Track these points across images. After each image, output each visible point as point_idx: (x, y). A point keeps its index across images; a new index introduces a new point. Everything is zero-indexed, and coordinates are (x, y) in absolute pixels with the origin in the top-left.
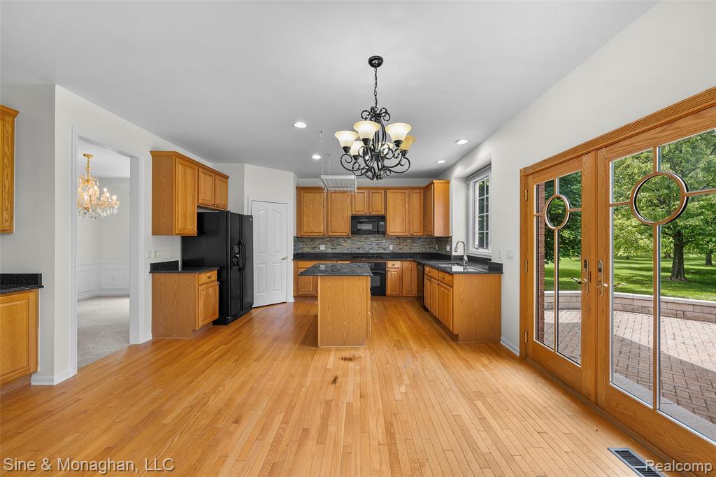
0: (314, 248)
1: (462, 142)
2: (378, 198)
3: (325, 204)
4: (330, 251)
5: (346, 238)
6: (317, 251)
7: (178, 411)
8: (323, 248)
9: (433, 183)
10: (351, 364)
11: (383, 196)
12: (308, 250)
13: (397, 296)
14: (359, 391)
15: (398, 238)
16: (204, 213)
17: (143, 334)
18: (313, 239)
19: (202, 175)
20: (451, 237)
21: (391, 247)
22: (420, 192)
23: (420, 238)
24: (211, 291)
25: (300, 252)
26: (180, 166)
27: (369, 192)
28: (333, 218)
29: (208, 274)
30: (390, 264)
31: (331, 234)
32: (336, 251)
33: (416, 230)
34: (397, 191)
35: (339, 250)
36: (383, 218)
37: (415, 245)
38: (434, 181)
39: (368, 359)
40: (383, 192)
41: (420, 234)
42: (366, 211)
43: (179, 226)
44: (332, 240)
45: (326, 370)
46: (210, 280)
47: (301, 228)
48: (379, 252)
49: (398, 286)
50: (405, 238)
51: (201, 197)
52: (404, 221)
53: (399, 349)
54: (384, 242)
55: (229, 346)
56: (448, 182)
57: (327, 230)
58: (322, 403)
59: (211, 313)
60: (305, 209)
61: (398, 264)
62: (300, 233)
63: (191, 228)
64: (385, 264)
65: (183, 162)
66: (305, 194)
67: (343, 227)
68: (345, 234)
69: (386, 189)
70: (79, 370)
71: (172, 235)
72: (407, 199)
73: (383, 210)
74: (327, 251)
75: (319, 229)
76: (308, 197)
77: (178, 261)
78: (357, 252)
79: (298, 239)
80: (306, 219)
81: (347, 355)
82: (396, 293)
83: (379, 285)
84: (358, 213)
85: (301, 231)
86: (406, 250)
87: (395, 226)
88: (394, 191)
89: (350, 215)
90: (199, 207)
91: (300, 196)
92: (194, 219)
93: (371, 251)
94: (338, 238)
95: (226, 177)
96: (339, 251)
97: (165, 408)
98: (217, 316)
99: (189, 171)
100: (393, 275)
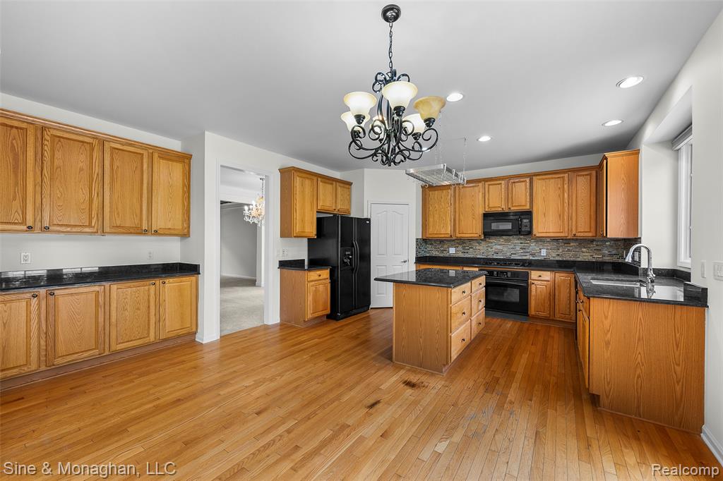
0: (442, 251)
1: (631, 82)
2: (521, 190)
3: (452, 202)
4: (461, 255)
5: (478, 240)
6: (445, 254)
7: (236, 387)
8: (452, 251)
9: (606, 159)
10: (409, 391)
11: (528, 186)
12: (437, 253)
13: (546, 319)
14: (387, 427)
15: (556, 240)
16: (323, 218)
17: (273, 317)
18: (442, 241)
19: (321, 184)
20: (640, 238)
21: (544, 252)
22: (590, 175)
23: (592, 241)
24: (321, 288)
25: (428, 255)
26: (298, 178)
27: (508, 183)
28: (462, 217)
29: (319, 272)
30: (534, 275)
31: (458, 235)
32: (467, 256)
33: (583, 227)
34: (550, 176)
35: (471, 254)
36: (528, 214)
37: (584, 250)
38: (607, 154)
39: (434, 392)
40: (528, 180)
41: (590, 234)
42: (503, 207)
43: (298, 229)
44: (461, 242)
45: (378, 389)
46: (321, 278)
47: (426, 229)
48: (524, 258)
49: (547, 305)
50: (566, 241)
51: (320, 203)
52: (561, 216)
53: (486, 391)
54: (533, 246)
55: (321, 340)
56: (637, 152)
57: (454, 230)
58: (337, 425)
59: (321, 308)
60: (431, 208)
61: (547, 275)
62: (426, 235)
63: (312, 231)
64: (527, 275)
65: (301, 175)
66: (431, 193)
67: (474, 228)
68: (476, 235)
69: (531, 176)
70: (221, 337)
71: (291, 237)
72: (566, 186)
73: (528, 205)
74: (457, 255)
75: (445, 230)
76: (434, 195)
77: (304, 260)
78: (495, 257)
79: (423, 242)
80: (431, 220)
81: (414, 378)
82: (542, 314)
83: (518, 300)
84: (493, 209)
85: (426, 232)
86: (569, 257)
87: (544, 225)
88: (544, 177)
89: (481, 211)
90: (317, 212)
91: (426, 195)
92: (312, 223)
93: (513, 257)
94: (471, 240)
95: (350, 184)
96: (472, 256)
97: (231, 382)
98: (328, 311)
99: (307, 182)
100: (538, 291)
